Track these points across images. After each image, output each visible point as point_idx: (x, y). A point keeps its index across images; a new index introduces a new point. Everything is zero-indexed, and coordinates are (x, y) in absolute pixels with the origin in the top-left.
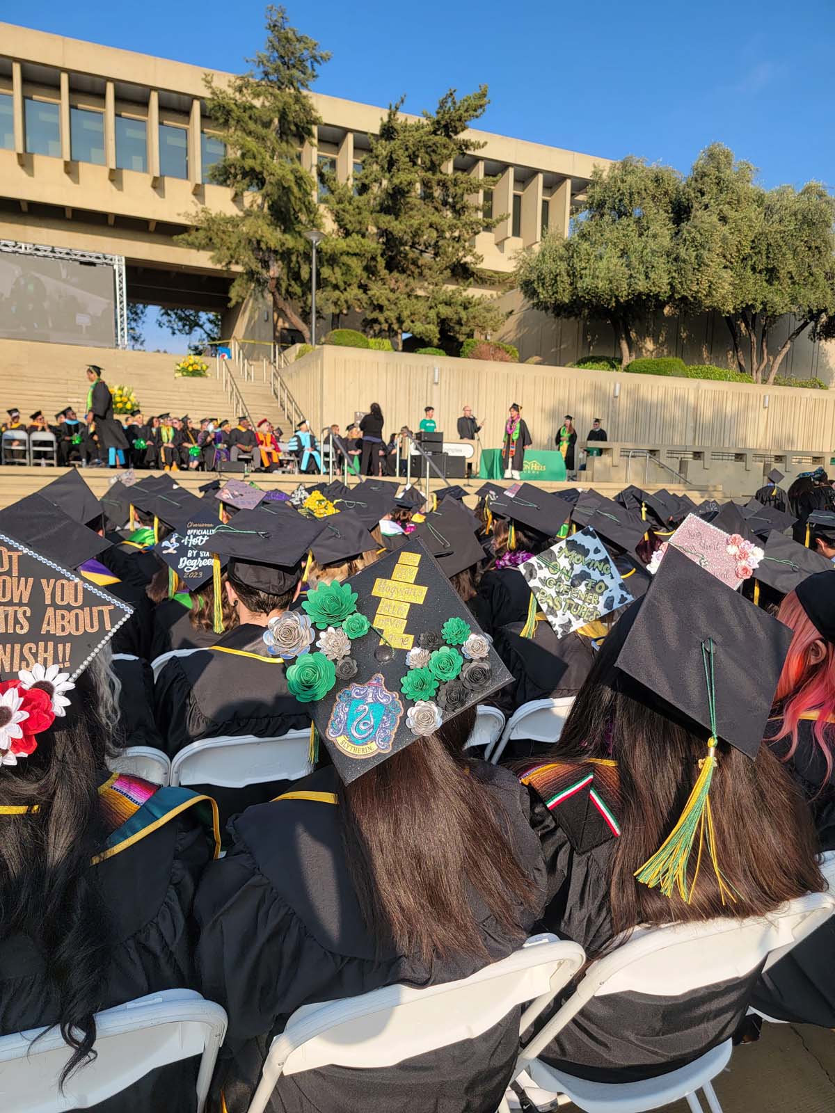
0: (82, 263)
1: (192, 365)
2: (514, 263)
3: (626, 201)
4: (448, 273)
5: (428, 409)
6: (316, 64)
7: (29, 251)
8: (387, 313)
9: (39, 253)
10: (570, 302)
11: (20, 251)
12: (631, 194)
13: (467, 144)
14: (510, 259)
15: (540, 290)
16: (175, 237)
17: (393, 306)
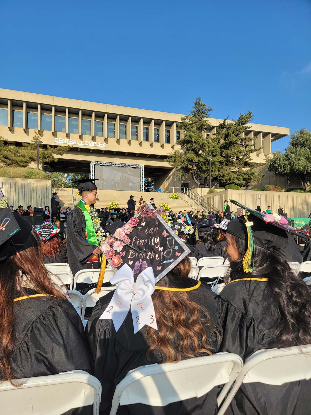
0: (132, 168)
1: (175, 196)
2: (265, 160)
3: (306, 143)
4: (243, 165)
5: (268, 207)
6: (208, 111)
7: (119, 165)
8: (225, 178)
9: (121, 166)
10: (290, 172)
11: (117, 166)
12: (307, 141)
13: (246, 128)
14: (264, 159)
15: (279, 169)
16: (165, 160)
17: (228, 176)
